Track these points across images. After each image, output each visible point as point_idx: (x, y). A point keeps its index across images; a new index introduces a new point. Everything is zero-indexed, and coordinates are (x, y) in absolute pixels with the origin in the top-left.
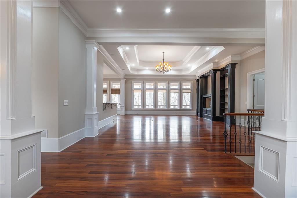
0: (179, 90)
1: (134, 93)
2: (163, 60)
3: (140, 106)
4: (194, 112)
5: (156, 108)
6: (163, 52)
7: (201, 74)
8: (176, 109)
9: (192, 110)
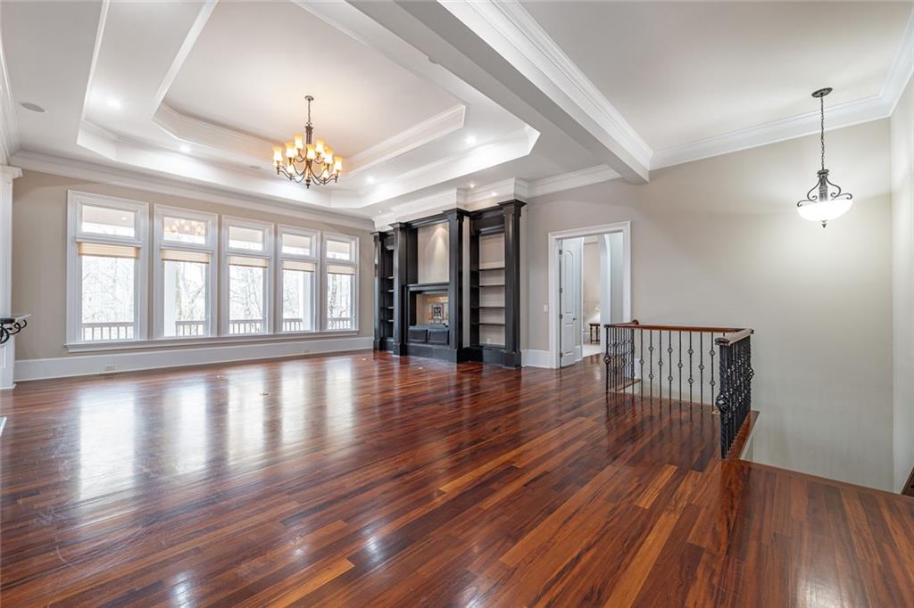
0: (316, 264)
1: (84, 257)
2: (309, 129)
3: (130, 330)
4: (368, 342)
5: (218, 333)
6: (310, 99)
7: (403, 217)
8: (300, 334)
9: (359, 333)
